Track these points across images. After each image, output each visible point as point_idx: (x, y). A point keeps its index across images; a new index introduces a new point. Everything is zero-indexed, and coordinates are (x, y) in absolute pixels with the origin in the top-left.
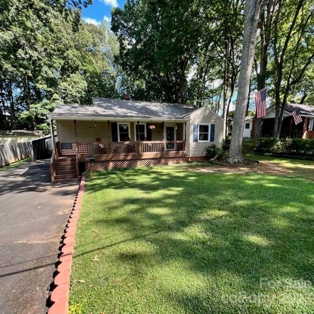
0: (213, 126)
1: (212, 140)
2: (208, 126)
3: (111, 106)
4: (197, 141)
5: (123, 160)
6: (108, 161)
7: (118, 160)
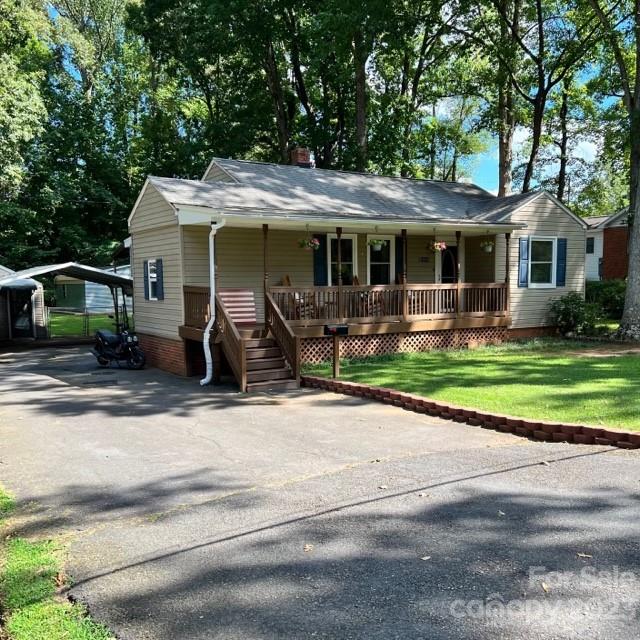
0: (562, 244)
1: (561, 281)
2: (550, 243)
4: (527, 286)
7: (357, 337)
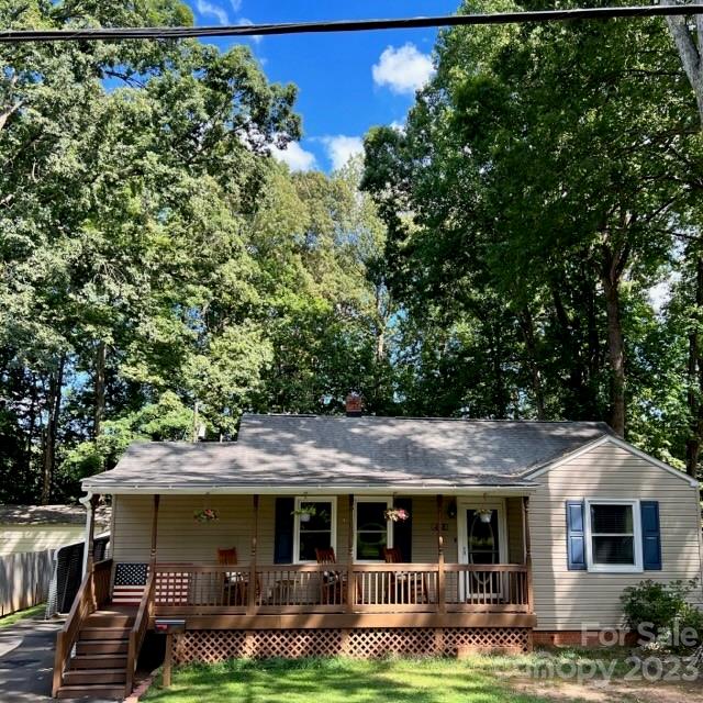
0: (651, 511)
3: (292, 441)
4: (585, 568)
5: (291, 630)
6: (242, 631)
7: (274, 631)
